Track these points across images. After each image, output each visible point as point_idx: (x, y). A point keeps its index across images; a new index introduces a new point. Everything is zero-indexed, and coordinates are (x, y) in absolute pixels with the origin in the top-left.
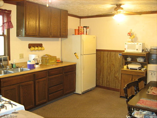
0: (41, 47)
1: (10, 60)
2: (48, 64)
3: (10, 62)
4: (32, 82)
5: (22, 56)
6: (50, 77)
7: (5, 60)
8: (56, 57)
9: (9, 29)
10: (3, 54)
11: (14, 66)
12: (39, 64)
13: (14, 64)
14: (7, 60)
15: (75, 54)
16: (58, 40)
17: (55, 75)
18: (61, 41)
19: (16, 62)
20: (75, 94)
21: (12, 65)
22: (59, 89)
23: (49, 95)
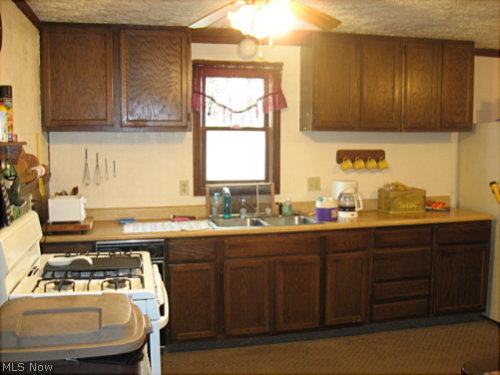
0: (377, 161)
1: (277, 191)
2: (391, 212)
3: (278, 199)
4: (316, 258)
5: (314, 184)
6: (381, 252)
7: (265, 192)
8: (424, 192)
9: (279, 112)
10: (262, 177)
11: (286, 210)
12: (357, 209)
13: (288, 204)
14: (269, 193)
15: (494, 186)
16: (448, 140)
17: (397, 246)
18: (459, 141)
19: (293, 200)
20: (486, 322)
21: (281, 206)
22: (413, 294)
23: (375, 306)
